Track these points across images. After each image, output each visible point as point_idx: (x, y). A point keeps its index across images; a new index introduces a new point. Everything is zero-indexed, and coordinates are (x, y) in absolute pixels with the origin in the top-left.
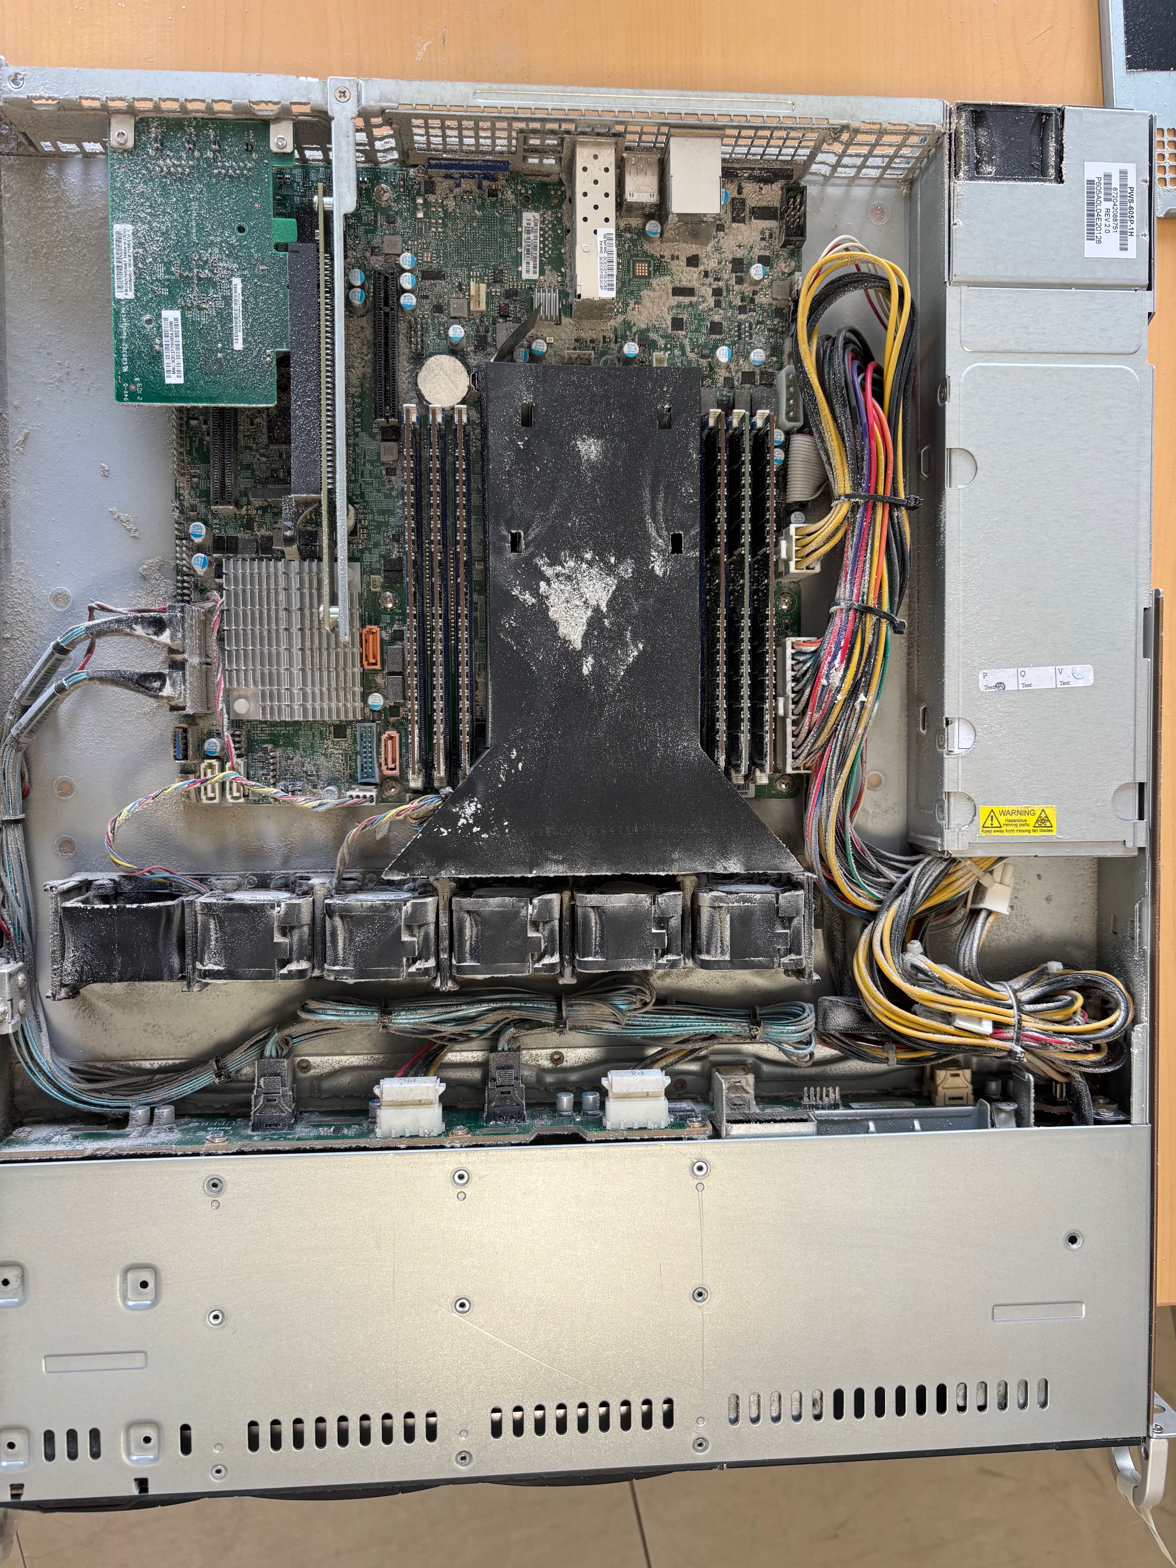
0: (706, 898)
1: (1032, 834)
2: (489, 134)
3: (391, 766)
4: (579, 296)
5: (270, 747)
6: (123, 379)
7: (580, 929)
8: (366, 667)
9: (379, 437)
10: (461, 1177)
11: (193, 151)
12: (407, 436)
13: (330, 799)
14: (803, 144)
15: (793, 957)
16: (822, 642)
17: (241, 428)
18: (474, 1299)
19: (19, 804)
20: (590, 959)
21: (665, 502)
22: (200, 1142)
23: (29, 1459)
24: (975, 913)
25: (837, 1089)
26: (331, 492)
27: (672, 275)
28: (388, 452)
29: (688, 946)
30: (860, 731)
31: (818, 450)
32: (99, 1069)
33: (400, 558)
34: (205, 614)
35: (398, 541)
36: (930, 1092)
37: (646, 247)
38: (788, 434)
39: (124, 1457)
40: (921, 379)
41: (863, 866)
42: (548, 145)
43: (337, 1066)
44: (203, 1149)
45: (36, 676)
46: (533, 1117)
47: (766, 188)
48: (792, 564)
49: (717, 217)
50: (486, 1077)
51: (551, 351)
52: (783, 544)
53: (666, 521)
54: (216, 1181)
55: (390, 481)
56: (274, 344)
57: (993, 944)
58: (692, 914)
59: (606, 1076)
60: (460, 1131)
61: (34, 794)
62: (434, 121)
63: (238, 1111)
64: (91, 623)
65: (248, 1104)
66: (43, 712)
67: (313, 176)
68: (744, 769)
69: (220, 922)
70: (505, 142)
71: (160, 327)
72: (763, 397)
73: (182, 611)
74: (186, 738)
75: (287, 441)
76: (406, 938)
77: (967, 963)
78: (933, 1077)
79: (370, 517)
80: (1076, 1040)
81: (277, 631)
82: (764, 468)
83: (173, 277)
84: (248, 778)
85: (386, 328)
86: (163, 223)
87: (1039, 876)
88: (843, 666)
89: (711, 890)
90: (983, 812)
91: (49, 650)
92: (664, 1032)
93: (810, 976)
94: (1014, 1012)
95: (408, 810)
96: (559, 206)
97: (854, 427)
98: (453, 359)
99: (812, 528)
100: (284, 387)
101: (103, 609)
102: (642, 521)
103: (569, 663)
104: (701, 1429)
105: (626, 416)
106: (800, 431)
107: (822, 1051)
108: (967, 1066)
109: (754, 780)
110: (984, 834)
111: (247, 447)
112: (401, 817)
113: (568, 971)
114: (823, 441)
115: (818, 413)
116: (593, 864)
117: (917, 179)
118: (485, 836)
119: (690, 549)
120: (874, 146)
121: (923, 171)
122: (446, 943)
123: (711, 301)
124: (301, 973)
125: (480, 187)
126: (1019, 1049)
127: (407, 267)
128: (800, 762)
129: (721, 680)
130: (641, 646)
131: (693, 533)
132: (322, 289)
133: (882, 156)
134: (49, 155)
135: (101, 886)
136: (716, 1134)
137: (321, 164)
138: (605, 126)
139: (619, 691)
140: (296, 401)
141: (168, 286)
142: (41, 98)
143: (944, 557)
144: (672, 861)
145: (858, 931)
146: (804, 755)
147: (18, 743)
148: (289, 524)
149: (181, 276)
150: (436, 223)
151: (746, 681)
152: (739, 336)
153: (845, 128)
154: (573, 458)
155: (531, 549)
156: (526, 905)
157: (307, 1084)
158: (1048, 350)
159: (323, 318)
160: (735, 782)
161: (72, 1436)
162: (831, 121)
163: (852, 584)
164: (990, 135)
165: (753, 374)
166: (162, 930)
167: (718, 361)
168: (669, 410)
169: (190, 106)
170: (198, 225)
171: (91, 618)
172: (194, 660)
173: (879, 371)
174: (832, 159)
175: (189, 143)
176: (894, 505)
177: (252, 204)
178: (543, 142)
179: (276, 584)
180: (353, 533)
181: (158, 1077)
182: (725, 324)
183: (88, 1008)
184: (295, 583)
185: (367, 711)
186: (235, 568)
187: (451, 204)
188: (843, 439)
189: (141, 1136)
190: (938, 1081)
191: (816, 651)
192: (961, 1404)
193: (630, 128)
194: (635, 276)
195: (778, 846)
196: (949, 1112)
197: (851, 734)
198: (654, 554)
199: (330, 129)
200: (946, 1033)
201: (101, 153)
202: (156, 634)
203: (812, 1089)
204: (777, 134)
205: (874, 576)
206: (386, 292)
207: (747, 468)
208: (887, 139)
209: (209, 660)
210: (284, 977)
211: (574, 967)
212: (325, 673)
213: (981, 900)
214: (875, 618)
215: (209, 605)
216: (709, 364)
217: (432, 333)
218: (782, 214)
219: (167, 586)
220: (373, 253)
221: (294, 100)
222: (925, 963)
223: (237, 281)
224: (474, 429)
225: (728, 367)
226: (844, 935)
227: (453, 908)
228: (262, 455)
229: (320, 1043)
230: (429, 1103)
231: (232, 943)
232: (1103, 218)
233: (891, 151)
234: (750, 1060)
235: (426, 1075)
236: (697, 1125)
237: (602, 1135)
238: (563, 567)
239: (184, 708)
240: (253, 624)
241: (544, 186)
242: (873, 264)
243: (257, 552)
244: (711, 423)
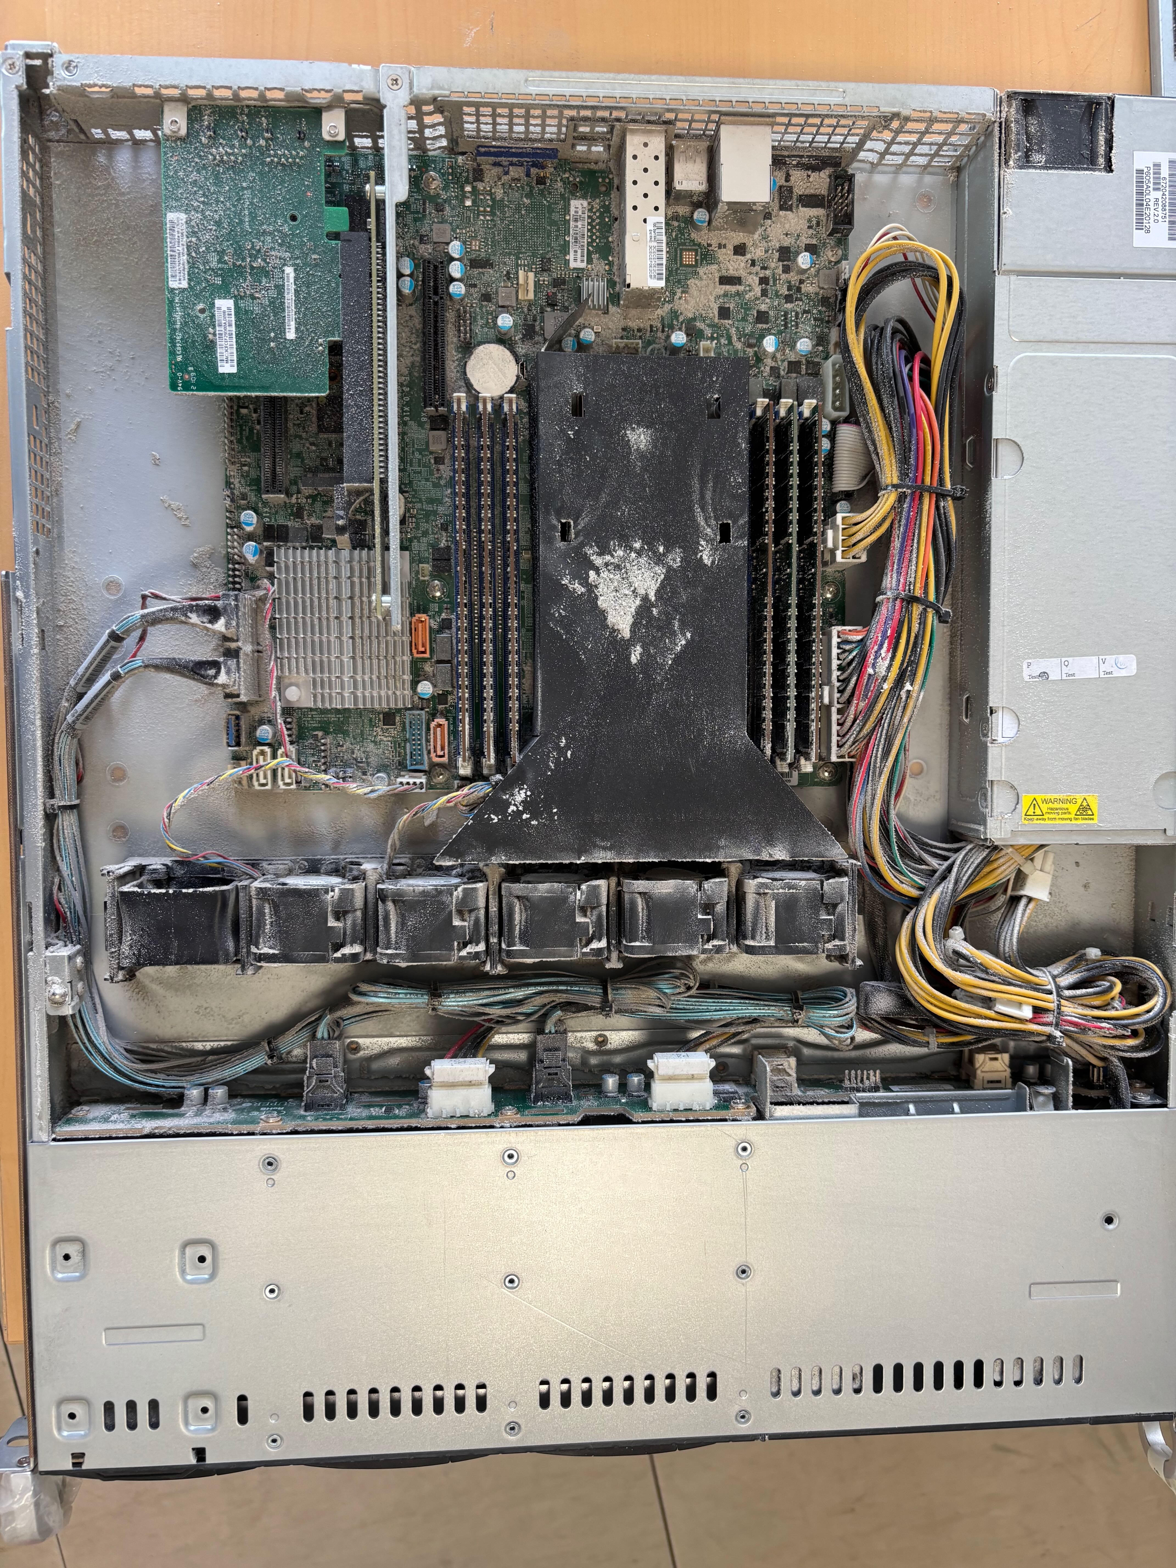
0: (751, 885)
1: (1074, 822)
2: (539, 121)
3: (440, 753)
4: (629, 286)
5: (320, 734)
6: (177, 368)
7: (627, 915)
8: (416, 655)
9: (428, 426)
10: (511, 1156)
11: (246, 139)
12: (459, 425)
13: (381, 786)
14: (853, 131)
15: (837, 942)
16: (869, 631)
17: (291, 416)
18: (522, 1275)
19: (74, 790)
20: (637, 944)
21: (714, 491)
22: (254, 1121)
23: (89, 1429)
24: (1015, 900)
25: (878, 1072)
26: (384, 482)
27: (719, 263)
28: (438, 441)
29: (733, 932)
30: (906, 720)
31: (865, 440)
32: (153, 1050)
33: (448, 548)
34: (256, 602)
35: (446, 530)
36: (968, 1075)
37: (693, 235)
38: (834, 423)
39: (182, 1427)
40: (966, 369)
41: (906, 853)
42: (598, 133)
43: (386, 1048)
44: (258, 1128)
45: (91, 663)
46: (579, 1098)
47: (814, 176)
48: (839, 553)
49: (766, 205)
50: (533, 1058)
51: (599, 340)
52: (830, 533)
53: (715, 510)
54: (271, 1160)
55: (438, 470)
56: (326, 334)
57: (1031, 930)
58: (737, 900)
59: (652, 1058)
60: (509, 1112)
61: (87, 781)
62: (485, 109)
63: (290, 1091)
64: (146, 611)
65: (300, 1085)
66: (99, 699)
67: (362, 164)
68: (789, 757)
69: (275, 907)
70: (555, 129)
71: (213, 316)
72: (809, 387)
73: (236, 599)
74: (238, 725)
75: (339, 429)
76: (457, 922)
77: (1007, 949)
78: (971, 1061)
79: (419, 505)
80: (1115, 1025)
81: (328, 619)
82: (812, 457)
83: (226, 266)
84: (299, 763)
85: (436, 317)
86: (216, 212)
87: (1077, 864)
88: (890, 655)
89: (755, 877)
90: (1026, 800)
91: (105, 637)
92: (707, 1016)
93: (853, 961)
94: (1053, 997)
95: (458, 796)
96: (607, 193)
97: (902, 417)
98: (501, 348)
99: (859, 517)
100: (336, 376)
101: (156, 597)
102: (691, 510)
103: (618, 652)
104: (744, 1401)
105: (675, 405)
106: (847, 421)
107: (863, 1035)
108: (1004, 1050)
109: (798, 768)
110: (1026, 822)
111: (296, 436)
112: (451, 804)
113: (614, 955)
114: (870, 432)
115: (865, 403)
116: (640, 851)
117: (965, 167)
118: (534, 822)
119: (737, 538)
120: (923, 134)
121: (971, 159)
122: (496, 928)
123: (758, 290)
124: (354, 957)
125: (528, 175)
126: (1058, 1034)
127: (456, 256)
128: (845, 750)
129: (768, 669)
130: (689, 635)
131: (741, 522)
132: (374, 278)
133: (931, 144)
134: (100, 142)
135: (155, 871)
136: (760, 1116)
137: (370, 151)
138: (656, 114)
139: (667, 679)
140: (348, 390)
141: (221, 275)
142: (95, 85)
143: (989, 546)
144: (719, 847)
145: (898, 917)
146: (849, 743)
147: (74, 729)
148: (341, 513)
149: (234, 264)
150: (485, 211)
151: (792, 670)
152: (786, 326)
153: (896, 115)
154: (623, 447)
155: (581, 538)
156: (575, 891)
157: (357, 1065)
158: (1096, 339)
159: (375, 307)
160: (780, 769)
161: (131, 1406)
162: (882, 109)
163: (899, 573)
164: (1041, 124)
165: (798, 363)
166: (217, 914)
167: (765, 351)
168: (718, 399)
169: (243, 94)
170: (250, 213)
171: (144, 606)
172: (247, 648)
173: (926, 362)
174: (881, 147)
175: (242, 131)
176: (941, 495)
177: (305, 192)
178: (592, 129)
179: (327, 573)
180: (403, 522)
181: (211, 1058)
182: (771, 313)
183: (142, 992)
184: (345, 572)
185: (416, 699)
186: (286, 557)
187: (499, 193)
188: (890, 429)
189: (196, 1115)
190: (977, 1065)
191: (862, 640)
192: (998, 1379)
193: (680, 116)
194: (682, 265)
195: (824, 833)
196: (988, 1095)
197: (896, 723)
198: (703, 543)
199: (382, 117)
200: (986, 1018)
201: (151, 140)
202: (210, 622)
203: (853, 1072)
204: (827, 121)
205: (921, 566)
206: (435, 280)
207: (795, 458)
208: (936, 127)
209: (260, 648)
210: (337, 960)
211: (620, 952)
212: (375, 662)
213: (1022, 886)
214: (921, 608)
215: (260, 593)
216: (756, 353)
217: (481, 322)
218: (829, 202)
219: (217, 574)
220: (422, 241)
221: (347, 88)
222: (967, 949)
223: (289, 271)
224: (522, 418)
225: (774, 357)
226: (885, 921)
227: (503, 893)
228: (312, 444)
229: (370, 1025)
230: (479, 1084)
231: (287, 927)
232: (1152, 207)
233: (940, 139)
234: (791, 1044)
235: (474, 1056)
236: (741, 1106)
237: (648, 1116)
238: (612, 556)
239: (238, 696)
240: (304, 613)
241: (592, 173)
242: (922, 253)
243: (307, 541)
244: (759, 412)
